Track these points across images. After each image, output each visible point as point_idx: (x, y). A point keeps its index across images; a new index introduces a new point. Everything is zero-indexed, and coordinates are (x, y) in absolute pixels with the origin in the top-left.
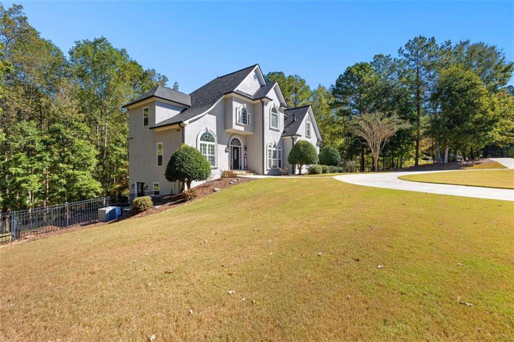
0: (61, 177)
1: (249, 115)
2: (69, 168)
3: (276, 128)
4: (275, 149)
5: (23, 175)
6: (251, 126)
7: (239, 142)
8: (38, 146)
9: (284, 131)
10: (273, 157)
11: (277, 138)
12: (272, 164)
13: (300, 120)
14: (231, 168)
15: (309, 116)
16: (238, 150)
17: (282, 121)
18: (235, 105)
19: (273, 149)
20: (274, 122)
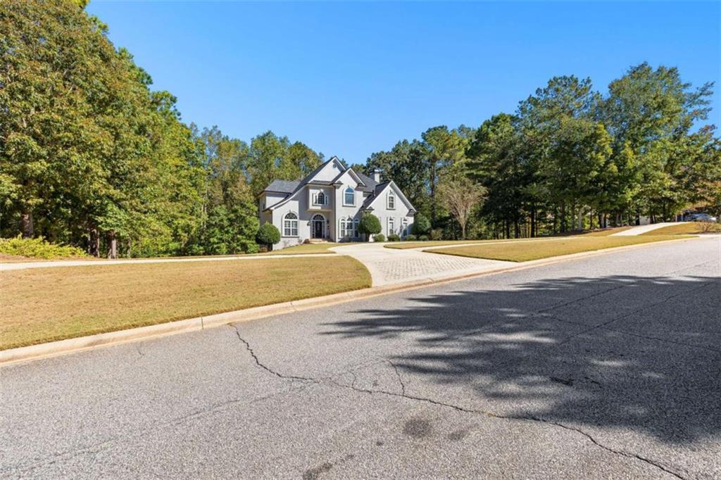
0: (238, 245)
1: (326, 197)
2: (242, 238)
3: (353, 205)
4: (349, 222)
5: (218, 243)
6: (328, 205)
7: (322, 217)
8: (226, 223)
9: (363, 206)
10: (348, 228)
11: (353, 212)
12: (346, 234)
13: (377, 195)
14: (313, 237)
15: (392, 190)
16: (321, 223)
17: (360, 198)
18: (311, 191)
19: (346, 222)
20: (350, 200)
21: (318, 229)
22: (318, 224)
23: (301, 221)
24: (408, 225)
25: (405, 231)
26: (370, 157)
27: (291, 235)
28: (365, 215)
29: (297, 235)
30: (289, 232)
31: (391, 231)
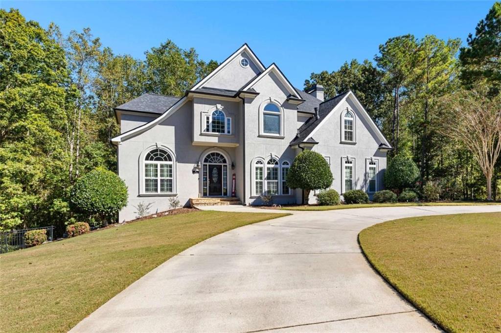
1: (229, 120)
3: (278, 135)
4: (272, 166)
6: (232, 134)
7: (222, 157)
9: (297, 138)
10: (268, 178)
11: (278, 148)
12: (265, 188)
13: (323, 117)
14: (205, 195)
15: (350, 109)
16: (219, 168)
17: (291, 122)
18: (198, 108)
19: (266, 166)
20: (272, 124)
21: (215, 180)
22: (215, 171)
23: (180, 166)
24: (377, 172)
25: (372, 183)
26: (309, 79)
27: (159, 192)
28: (300, 153)
29: (171, 190)
30: (156, 185)
31: (349, 183)
